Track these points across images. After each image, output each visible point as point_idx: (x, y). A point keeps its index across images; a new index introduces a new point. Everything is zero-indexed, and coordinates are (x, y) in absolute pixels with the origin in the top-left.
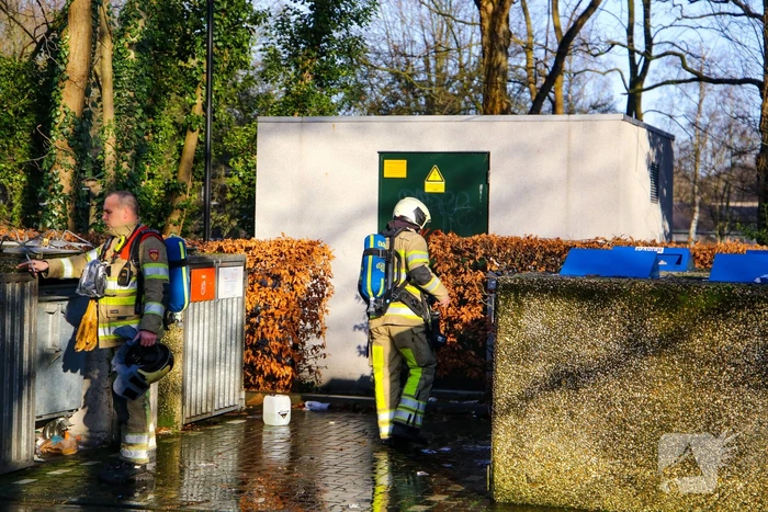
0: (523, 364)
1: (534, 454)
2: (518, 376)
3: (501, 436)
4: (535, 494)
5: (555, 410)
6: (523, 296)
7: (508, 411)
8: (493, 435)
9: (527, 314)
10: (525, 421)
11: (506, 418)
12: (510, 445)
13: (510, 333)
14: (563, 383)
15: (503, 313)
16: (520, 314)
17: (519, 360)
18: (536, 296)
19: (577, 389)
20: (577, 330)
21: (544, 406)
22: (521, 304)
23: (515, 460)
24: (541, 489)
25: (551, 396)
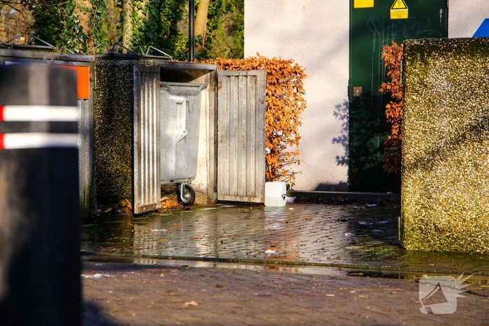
0: (429, 121)
1: (440, 204)
2: (425, 132)
3: (410, 188)
4: (443, 241)
5: (460, 162)
6: (429, 55)
7: (415, 165)
8: (403, 188)
9: (432, 73)
10: (432, 173)
11: (414, 172)
12: (418, 196)
13: (417, 91)
14: (468, 136)
15: (410, 74)
16: (425, 73)
17: (425, 117)
18: (441, 55)
19: (481, 141)
20: (480, 85)
21: (449, 159)
22: (427, 63)
23: (423, 210)
24: (448, 237)
25: (456, 149)
